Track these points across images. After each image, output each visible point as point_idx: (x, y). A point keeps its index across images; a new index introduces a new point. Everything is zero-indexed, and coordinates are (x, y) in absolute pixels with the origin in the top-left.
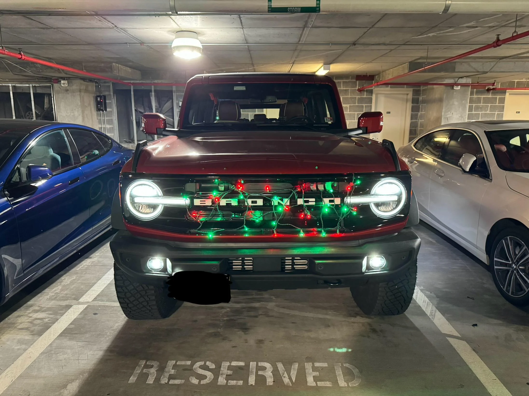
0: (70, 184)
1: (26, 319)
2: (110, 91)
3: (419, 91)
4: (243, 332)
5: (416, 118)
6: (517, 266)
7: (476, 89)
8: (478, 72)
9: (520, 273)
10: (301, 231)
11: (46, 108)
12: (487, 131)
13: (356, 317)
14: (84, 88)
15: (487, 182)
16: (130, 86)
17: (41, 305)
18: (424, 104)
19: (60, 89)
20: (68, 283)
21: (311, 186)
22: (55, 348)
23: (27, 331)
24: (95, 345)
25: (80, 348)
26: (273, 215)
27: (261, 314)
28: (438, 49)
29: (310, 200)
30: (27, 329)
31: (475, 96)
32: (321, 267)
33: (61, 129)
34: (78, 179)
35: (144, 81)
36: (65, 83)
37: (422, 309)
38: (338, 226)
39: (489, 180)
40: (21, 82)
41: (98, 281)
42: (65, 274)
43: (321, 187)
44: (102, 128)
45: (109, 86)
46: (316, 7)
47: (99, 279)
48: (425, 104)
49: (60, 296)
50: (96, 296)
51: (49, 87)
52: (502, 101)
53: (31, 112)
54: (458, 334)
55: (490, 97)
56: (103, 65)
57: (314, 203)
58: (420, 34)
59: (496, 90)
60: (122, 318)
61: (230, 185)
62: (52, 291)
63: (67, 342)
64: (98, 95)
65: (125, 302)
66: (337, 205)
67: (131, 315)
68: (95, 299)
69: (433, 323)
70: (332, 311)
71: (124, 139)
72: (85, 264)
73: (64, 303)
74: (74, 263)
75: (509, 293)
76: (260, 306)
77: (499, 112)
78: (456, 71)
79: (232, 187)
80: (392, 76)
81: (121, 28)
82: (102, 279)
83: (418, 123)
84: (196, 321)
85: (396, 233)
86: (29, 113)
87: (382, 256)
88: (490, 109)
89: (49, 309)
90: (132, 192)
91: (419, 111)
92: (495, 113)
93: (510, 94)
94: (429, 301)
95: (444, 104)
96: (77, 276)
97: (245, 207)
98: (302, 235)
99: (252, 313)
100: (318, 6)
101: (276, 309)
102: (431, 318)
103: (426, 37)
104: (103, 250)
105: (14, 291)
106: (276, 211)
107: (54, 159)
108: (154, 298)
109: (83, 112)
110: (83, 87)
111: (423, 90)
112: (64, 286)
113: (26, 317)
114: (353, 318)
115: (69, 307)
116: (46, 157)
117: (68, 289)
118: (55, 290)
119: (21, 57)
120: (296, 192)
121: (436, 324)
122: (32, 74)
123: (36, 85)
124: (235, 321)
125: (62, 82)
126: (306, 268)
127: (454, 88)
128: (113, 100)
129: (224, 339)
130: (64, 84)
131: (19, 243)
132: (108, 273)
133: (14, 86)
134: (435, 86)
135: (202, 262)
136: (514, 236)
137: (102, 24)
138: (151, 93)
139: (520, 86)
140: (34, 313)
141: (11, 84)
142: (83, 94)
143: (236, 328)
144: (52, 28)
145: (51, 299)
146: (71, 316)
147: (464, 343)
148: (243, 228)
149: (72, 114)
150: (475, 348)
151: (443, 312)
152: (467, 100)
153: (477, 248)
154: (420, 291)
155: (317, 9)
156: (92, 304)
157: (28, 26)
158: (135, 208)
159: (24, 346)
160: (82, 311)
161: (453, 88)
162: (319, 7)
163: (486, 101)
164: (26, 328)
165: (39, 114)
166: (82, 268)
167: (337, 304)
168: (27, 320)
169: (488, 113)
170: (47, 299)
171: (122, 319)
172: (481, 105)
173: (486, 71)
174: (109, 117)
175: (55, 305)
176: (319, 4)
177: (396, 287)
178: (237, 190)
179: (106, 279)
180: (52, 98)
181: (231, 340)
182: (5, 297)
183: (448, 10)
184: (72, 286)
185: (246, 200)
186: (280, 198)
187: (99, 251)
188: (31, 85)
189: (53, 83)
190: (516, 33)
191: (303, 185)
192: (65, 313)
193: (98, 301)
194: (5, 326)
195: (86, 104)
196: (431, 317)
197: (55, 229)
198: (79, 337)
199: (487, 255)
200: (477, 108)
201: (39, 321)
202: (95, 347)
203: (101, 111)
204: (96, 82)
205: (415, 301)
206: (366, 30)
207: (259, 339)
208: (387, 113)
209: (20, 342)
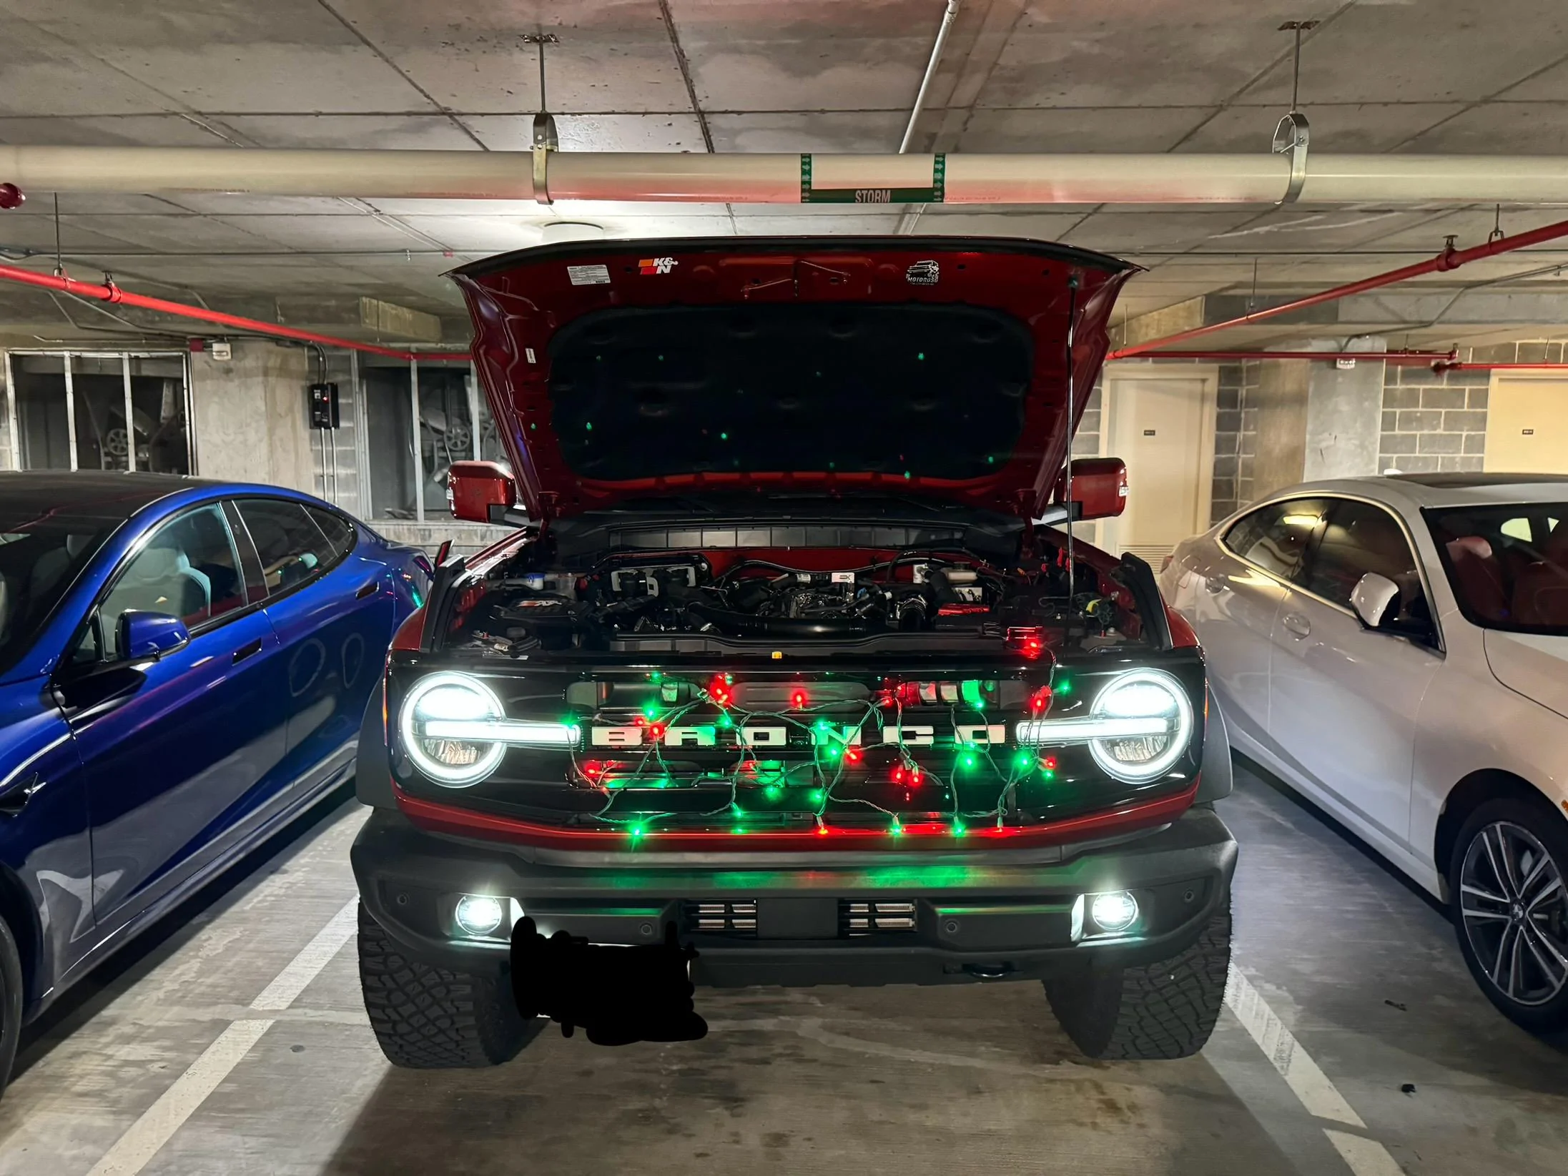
0: (236, 659)
1: (96, 1063)
2: (349, 372)
3: (1237, 371)
4: (727, 1109)
5: (1232, 450)
6: (1527, 913)
7: (1401, 364)
8: (1405, 322)
9: (1535, 934)
10: (896, 821)
11: (164, 418)
12: (1426, 507)
13: (1057, 1063)
14: (278, 364)
15: (1431, 658)
16: (410, 359)
17: (141, 1019)
18: (1252, 410)
19: (210, 366)
20: (220, 951)
21: (921, 690)
22: (180, 1156)
23: (100, 1101)
24: (296, 1147)
25: (254, 1155)
26: (816, 773)
27: (781, 1055)
28: (1284, 264)
29: (919, 730)
30: (99, 1094)
31: (1400, 386)
32: (952, 928)
33: (214, 501)
34: (258, 644)
35: (448, 343)
36: (223, 352)
37: (1253, 1040)
38: (999, 807)
39: (1438, 652)
40: (99, 347)
41: (305, 945)
42: (209, 922)
43: (949, 693)
44: (323, 476)
45: (349, 358)
46: (934, 189)
47: (309, 938)
48: (1256, 409)
49: (197, 991)
50: (298, 992)
51: (179, 359)
52: (1481, 399)
53: (123, 431)
54: (1358, 1118)
55: (1443, 389)
56: (333, 303)
57: (929, 741)
58: (1230, 228)
59: (1460, 368)
60: (375, 1063)
61: (694, 687)
62: (172, 976)
63: (215, 1138)
64: (316, 382)
65: (386, 1018)
66: (995, 747)
67: (403, 1057)
68: (297, 1003)
69: (1285, 1083)
70: (989, 1043)
71: (388, 507)
72: (267, 891)
73: (205, 1015)
74: (238, 886)
75: (1507, 990)
76: (778, 1029)
77: (1472, 430)
78: (1341, 318)
79: (701, 694)
80: (1159, 331)
81: (390, 216)
82: (317, 937)
83: (1237, 463)
84: (588, 1073)
85: (1167, 823)
86: (117, 434)
87: (1128, 894)
88: (1445, 424)
89: (162, 1033)
90: (418, 708)
91: (1238, 429)
92: (1461, 435)
93: (1501, 380)
94: (1272, 1013)
95: (1311, 410)
96: (245, 930)
97: (735, 750)
98: (897, 830)
99: (753, 1052)
100: (939, 185)
101: (824, 1039)
102: (1279, 1069)
103: (1247, 234)
104: (320, 848)
105: (66, 979)
106: (823, 761)
107: (191, 586)
108: (469, 1006)
109: (271, 431)
110: (274, 362)
111: (1249, 369)
112: (208, 960)
113: (97, 1057)
114: (1048, 1066)
115: (220, 1026)
116: (167, 578)
117: (218, 968)
118: (181, 975)
119: (110, 294)
120: (878, 708)
121: (1293, 1088)
122: (130, 327)
123: (141, 355)
124: (704, 1074)
125: (216, 347)
126: (911, 925)
127: (1338, 365)
128: (359, 397)
129: (672, 1131)
130: (220, 352)
131: (87, 833)
132: (336, 919)
133: (77, 356)
134: (1282, 360)
135: (612, 910)
136: (1513, 822)
137: (339, 205)
138: (467, 377)
139: (1531, 357)
140: (120, 1046)
141: (70, 351)
142: (272, 380)
143: (707, 1097)
144: (200, 214)
145: (169, 1001)
146: (227, 1054)
147: (1377, 1147)
148: (730, 810)
149: (240, 438)
150: (1407, 1165)
151: (1315, 1048)
152: (1375, 399)
153: (1411, 851)
154: (1245, 982)
155: (936, 193)
156: (287, 1018)
157: (133, 210)
158: (425, 750)
159: (89, 1150)
160: (260, 1039)
161: (1334, 367)
162: (942, 189)
163: (1434, 399)
164: (98, 1090)
165: (145, 434)
166: (260, 902)
167: (1002, 1024)
168: (99, 1068)
169: (1441, 435)
170: (159, 1000)
171: (377, 1065)
172: (1417, 412)
173: (1425, 319)
174: (346, 446)
175: (180, 1021)
176: (942, 181)
177: (1172, 977)
178: (714, 702)
179: (329, 937)
180: (186, 392)
181: (690, 1136)
182: (40, 1000)
183: (1298, 194)
184: (229, 961)
185: (738, 730)
186: (834, 724)
187: (310, 852)
188: (125, 355)
189: (188, 350)
190: (1499, 234)
191: (899, 688)
192: (208, 1046)
193: (305, 1007)
194: (36, 1084)
195: (281, 409)
196: (1277, 1065)
197: (187, 786)
198: (250, 1121)
199: (1441, 875)
200: (1408, 420)
201: (132, 1072)
202: (296, 1154)
203: (323, 429)
204: (311, 348)
205: (1233, 1013)
206: (1077, 219)
207: (774, 1130)
208: (1145, 434)
209: (81, 1136)
